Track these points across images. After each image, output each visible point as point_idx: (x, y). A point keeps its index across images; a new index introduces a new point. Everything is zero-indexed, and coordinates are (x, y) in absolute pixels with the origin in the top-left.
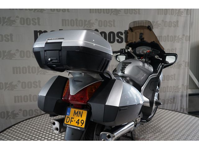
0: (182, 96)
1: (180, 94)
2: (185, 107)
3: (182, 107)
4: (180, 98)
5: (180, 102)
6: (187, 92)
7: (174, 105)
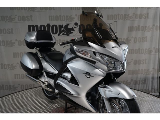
0: (153, 78)
1: (151, 76)
2: (156, 88)
3: (153, 87)
4: (151, 80)
5: (151, 83)
6: (157, 75)
7: (146, 85)
